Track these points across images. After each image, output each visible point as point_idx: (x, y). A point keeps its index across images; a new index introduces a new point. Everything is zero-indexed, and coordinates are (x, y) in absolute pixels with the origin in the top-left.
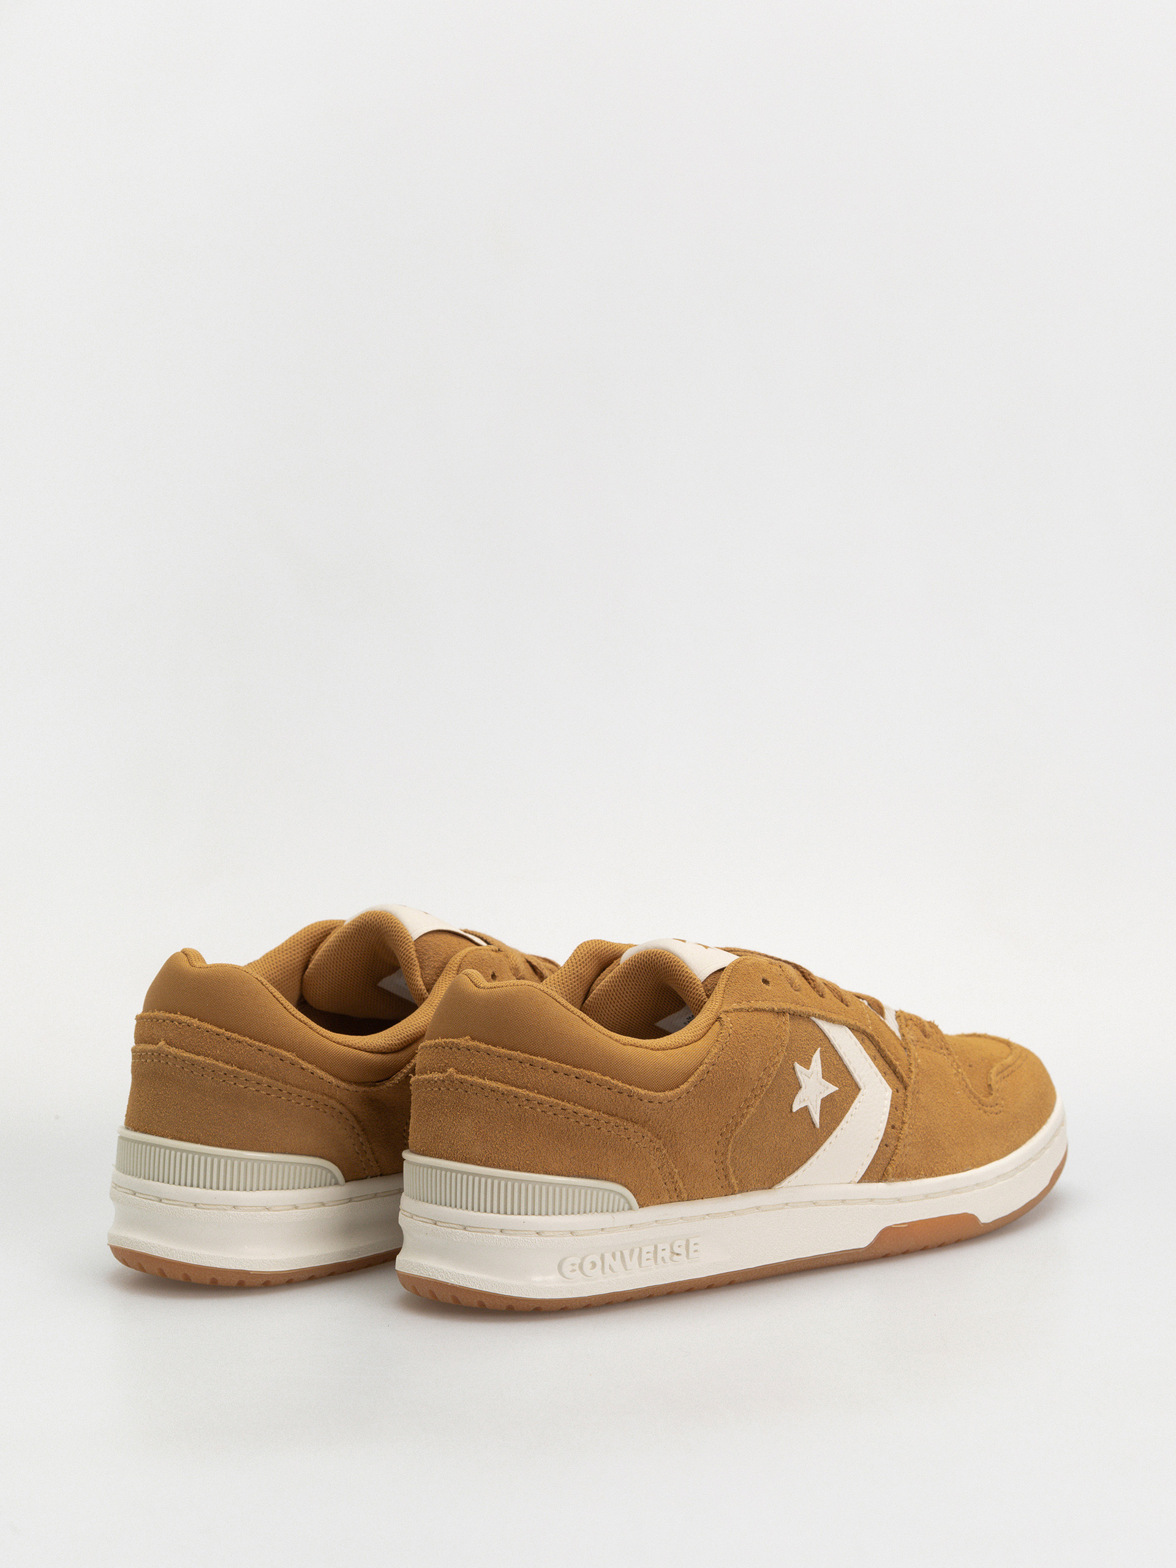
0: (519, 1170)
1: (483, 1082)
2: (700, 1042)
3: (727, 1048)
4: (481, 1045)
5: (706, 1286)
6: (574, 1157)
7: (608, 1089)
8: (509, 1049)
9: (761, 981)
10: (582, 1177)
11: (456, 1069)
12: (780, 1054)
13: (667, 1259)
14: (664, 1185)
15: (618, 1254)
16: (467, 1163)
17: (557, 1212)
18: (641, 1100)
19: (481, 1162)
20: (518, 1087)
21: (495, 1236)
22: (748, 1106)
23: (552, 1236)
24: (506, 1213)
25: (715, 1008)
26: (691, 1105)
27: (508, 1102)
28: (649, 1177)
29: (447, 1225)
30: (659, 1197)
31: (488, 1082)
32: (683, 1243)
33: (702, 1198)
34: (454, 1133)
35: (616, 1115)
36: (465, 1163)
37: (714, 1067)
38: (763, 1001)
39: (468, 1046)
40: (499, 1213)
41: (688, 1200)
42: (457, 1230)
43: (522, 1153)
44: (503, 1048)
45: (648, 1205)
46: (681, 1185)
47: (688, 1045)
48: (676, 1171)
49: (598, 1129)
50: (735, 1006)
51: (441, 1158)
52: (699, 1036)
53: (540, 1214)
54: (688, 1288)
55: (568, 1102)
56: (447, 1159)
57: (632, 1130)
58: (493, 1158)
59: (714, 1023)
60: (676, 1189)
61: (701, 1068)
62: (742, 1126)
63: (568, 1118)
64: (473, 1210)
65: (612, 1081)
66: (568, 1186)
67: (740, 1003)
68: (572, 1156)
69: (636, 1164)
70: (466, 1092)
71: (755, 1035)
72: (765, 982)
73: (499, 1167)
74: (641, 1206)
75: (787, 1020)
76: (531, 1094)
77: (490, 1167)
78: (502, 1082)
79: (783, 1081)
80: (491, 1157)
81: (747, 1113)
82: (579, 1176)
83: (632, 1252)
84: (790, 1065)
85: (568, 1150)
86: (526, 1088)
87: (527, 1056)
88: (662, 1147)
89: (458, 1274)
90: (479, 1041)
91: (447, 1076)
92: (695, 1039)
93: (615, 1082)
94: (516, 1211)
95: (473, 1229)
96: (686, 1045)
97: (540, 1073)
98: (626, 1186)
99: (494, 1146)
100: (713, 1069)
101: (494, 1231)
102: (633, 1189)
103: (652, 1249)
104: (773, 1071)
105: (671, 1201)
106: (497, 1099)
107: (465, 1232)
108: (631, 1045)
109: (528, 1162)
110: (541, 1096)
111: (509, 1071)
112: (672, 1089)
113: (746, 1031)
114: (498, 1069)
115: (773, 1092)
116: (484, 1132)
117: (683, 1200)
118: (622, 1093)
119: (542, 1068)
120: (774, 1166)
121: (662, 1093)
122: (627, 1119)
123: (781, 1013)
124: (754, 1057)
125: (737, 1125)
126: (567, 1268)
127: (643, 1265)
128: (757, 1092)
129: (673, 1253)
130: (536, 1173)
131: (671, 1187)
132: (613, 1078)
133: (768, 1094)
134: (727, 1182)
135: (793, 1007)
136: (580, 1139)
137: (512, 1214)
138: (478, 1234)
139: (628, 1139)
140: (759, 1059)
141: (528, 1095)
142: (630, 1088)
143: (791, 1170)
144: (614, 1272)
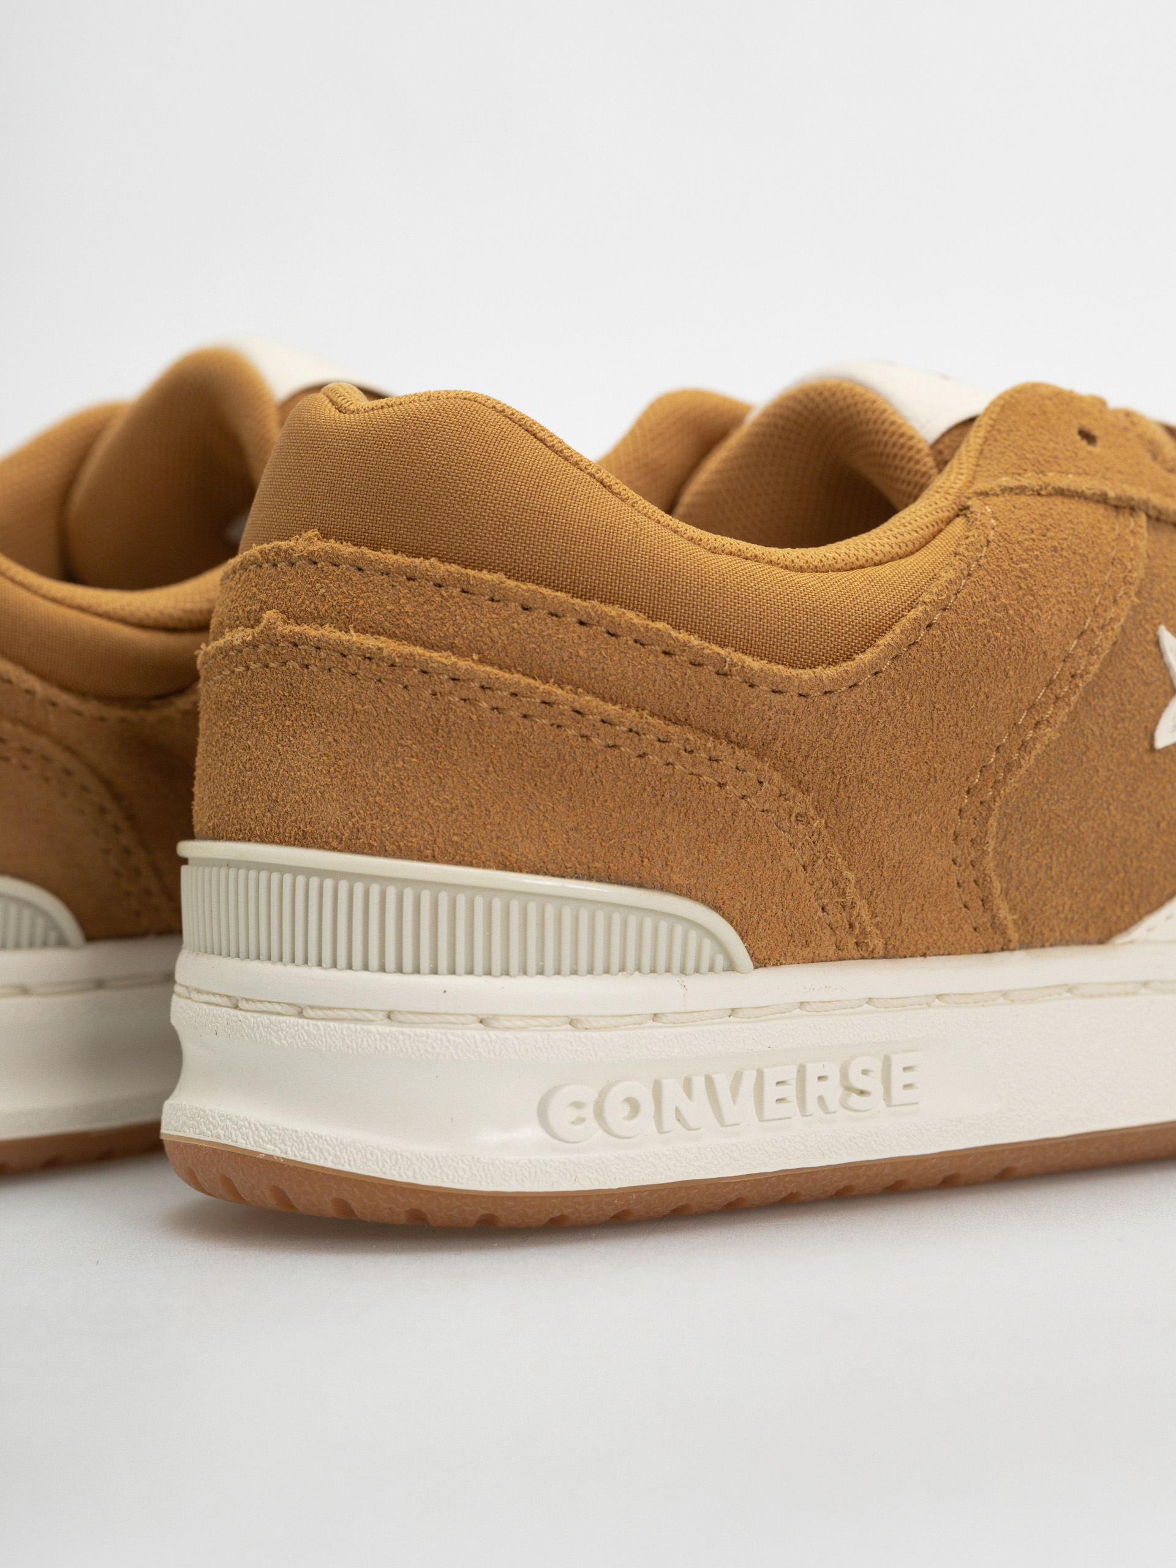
0: (434, 859)
1: (344, 637)
2: (911, 559)
3: (981, 573)
4: (342, 548)
5: (939, 1178)
6: (576, 829)
7: (665, 653)
8: (410, 554)
9: (1075, 432)
10: (600, 880)
11: (283, 612)
12: (1120, 601)
13: (833, 1103)
14: (820, 913)
15: (699, 1084)
16: (307, 846)
17: (532, 966)
18: (752, 686)
19: (340, 843)
20: (432, 647)
21: (372, 1028)
22: (1038, 723)
23: (520, 1028)
24: (400, 970)
25: (956, 486)
26: (883, 705)
27: (406, 687)
28: (778, 888)
29: (261, 1006)
30: (807, 943)
31: (354, 637)
32: (876, 1065)
33: (924, 955)
34: (277, 772)
35: (686, 722)
36: (303, 846)
37: (946, 613)
38: (1079, 474)
39: (312, 553)
40: (383, 969)
41: (885, 957)
42: (281, 1018)
43: (442, 815)
44: (395, 552)
45: (778, 963)
46: (865, 915)
47: (880, 563)
48: (851, 876)
49: (640, 756)
50: (1006, 481)
51: (249, 840)
52: (910, 545)
53: (488, 972)
54: (890, 1180)
55: (560, 684)
56: (263, 840)
57: (731, 764)
58: (368, 828)
59: (949, 521)
60: (851, 926)
61: (912, 614)
62: (1022, 771)
63: (559, 726)
64: (320, 964)
65: (674, 634)
66: (562, 899)
67: (1019, 474)
68: (571, 825)
69: (744, 853)
70: (307, 667)
71: (1055, 549)
72: (1088, 437)
73: (383, 852)
74: (760, 963)
75: (1141, 527)
76: (463, 664)
77: (363, 853)
78: (392, 636)
79: (1128, 671)
80: (363, 827)
81: (1034, 739)
82: (590, 878)
83: (737, 1078)
84: (1147, 633)
85: (561, 808)
86: (452, 648)
87: (454, 568)
88: (812, 812)
89: (284, 1129)
90: (340, 539)
91: (262, 632)
92: (901, 552)
93: (683, 636)
94: (425, 963)
95: (320, 1014)
96: (875, 565)
97: (485, 610)
98: (717, 909)
99: (371, 799)
100: (943, 618)
101: (368, 1015)
102: (738, 917)
103: (789, 1073)
104: (1104, 642)
105: (840, 955)
106: (380, 681)
107: (301, 1021)
108: (731, 553)
109: (455, 838)
110: (488, 669)
111: (408, 608)
112: (835, 663)
113: (1033, 536)
114: (381, 604)
115: (1103, 695)
116: (347, 765)
117: (872, 956)
118: (700, 665)
119: (492, 600)
120: (1110, 886)
121: (809, 671)
122: (715, 735)
123: (1124, 507)
124: (1053, 601)
125: (1009, 768)
126: (561, 1114)
127: (767, 1115)
128: (1061, 688)
129: (849, 1089)
130: (478, 866)
131: (839, 918)
132: (676, 627)
133: (1090, 698)
134: (988, 915)
135: (1156, 499)
136: (591, 780)
137: (417, 971)
138: (331, 1024)
139: (720, 785)
140: (1065, 608)
141: (454, 664)
142: (722, 652)
143: (1154, 899)
144: (689, 1129)
